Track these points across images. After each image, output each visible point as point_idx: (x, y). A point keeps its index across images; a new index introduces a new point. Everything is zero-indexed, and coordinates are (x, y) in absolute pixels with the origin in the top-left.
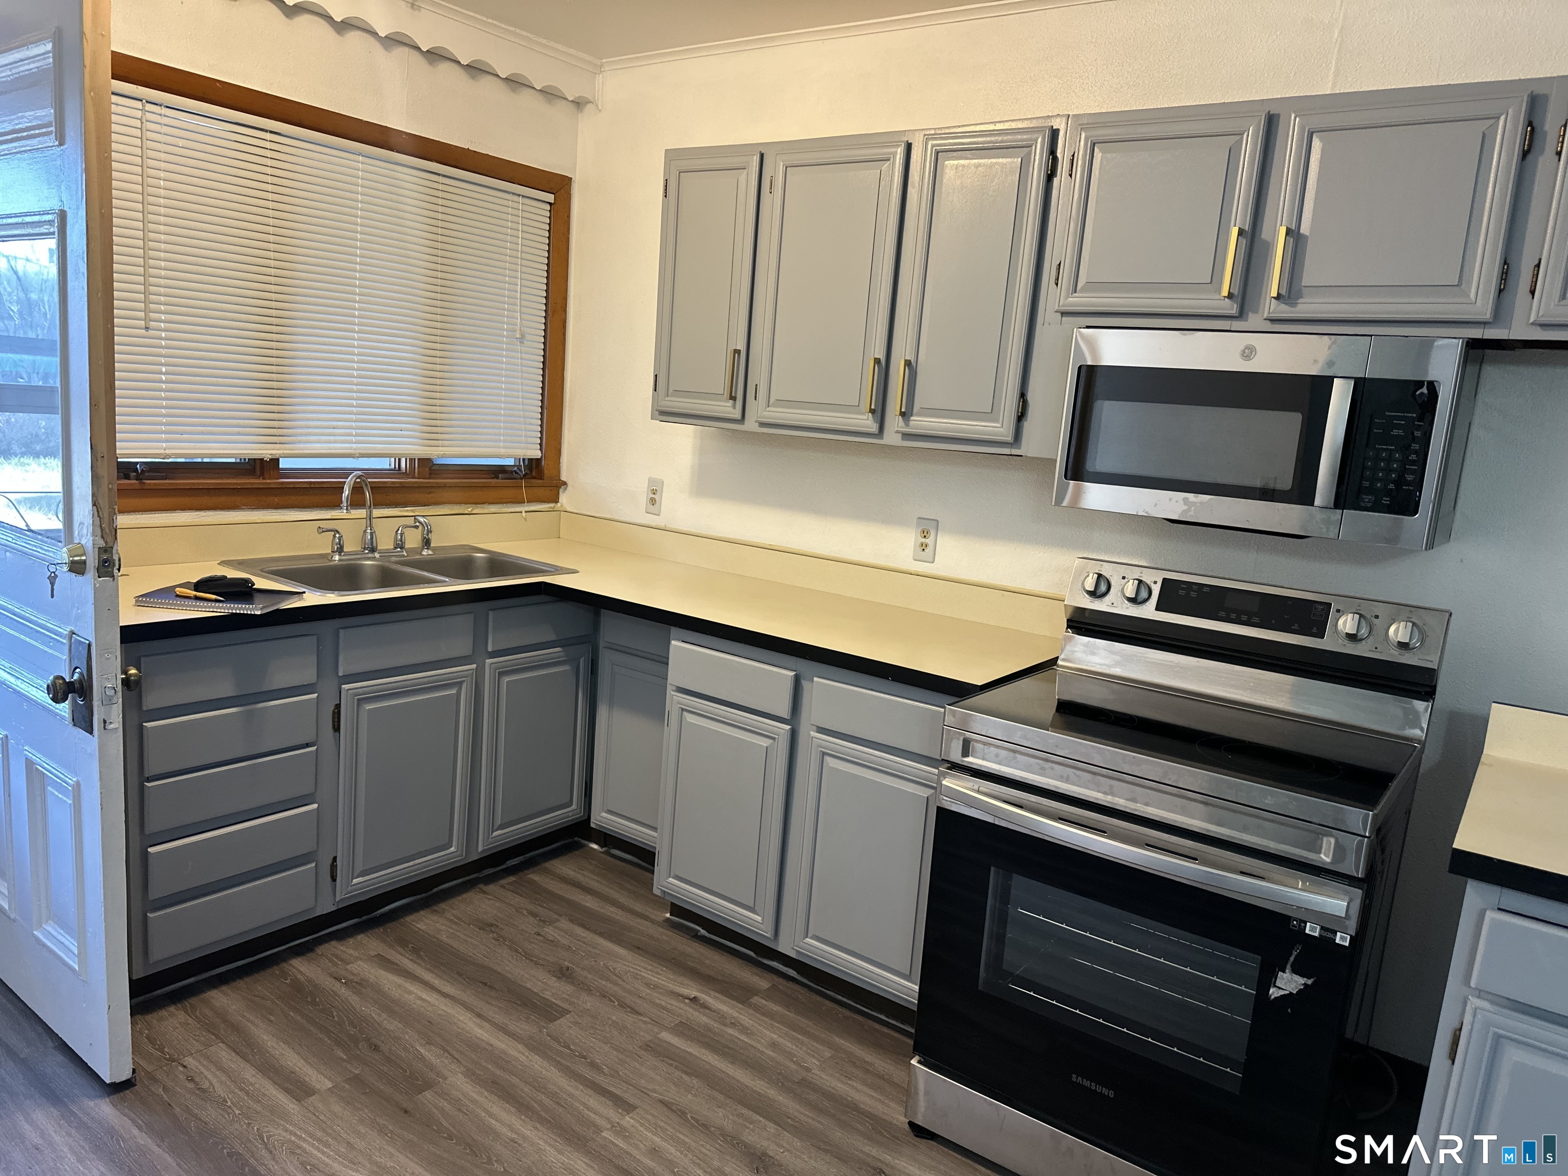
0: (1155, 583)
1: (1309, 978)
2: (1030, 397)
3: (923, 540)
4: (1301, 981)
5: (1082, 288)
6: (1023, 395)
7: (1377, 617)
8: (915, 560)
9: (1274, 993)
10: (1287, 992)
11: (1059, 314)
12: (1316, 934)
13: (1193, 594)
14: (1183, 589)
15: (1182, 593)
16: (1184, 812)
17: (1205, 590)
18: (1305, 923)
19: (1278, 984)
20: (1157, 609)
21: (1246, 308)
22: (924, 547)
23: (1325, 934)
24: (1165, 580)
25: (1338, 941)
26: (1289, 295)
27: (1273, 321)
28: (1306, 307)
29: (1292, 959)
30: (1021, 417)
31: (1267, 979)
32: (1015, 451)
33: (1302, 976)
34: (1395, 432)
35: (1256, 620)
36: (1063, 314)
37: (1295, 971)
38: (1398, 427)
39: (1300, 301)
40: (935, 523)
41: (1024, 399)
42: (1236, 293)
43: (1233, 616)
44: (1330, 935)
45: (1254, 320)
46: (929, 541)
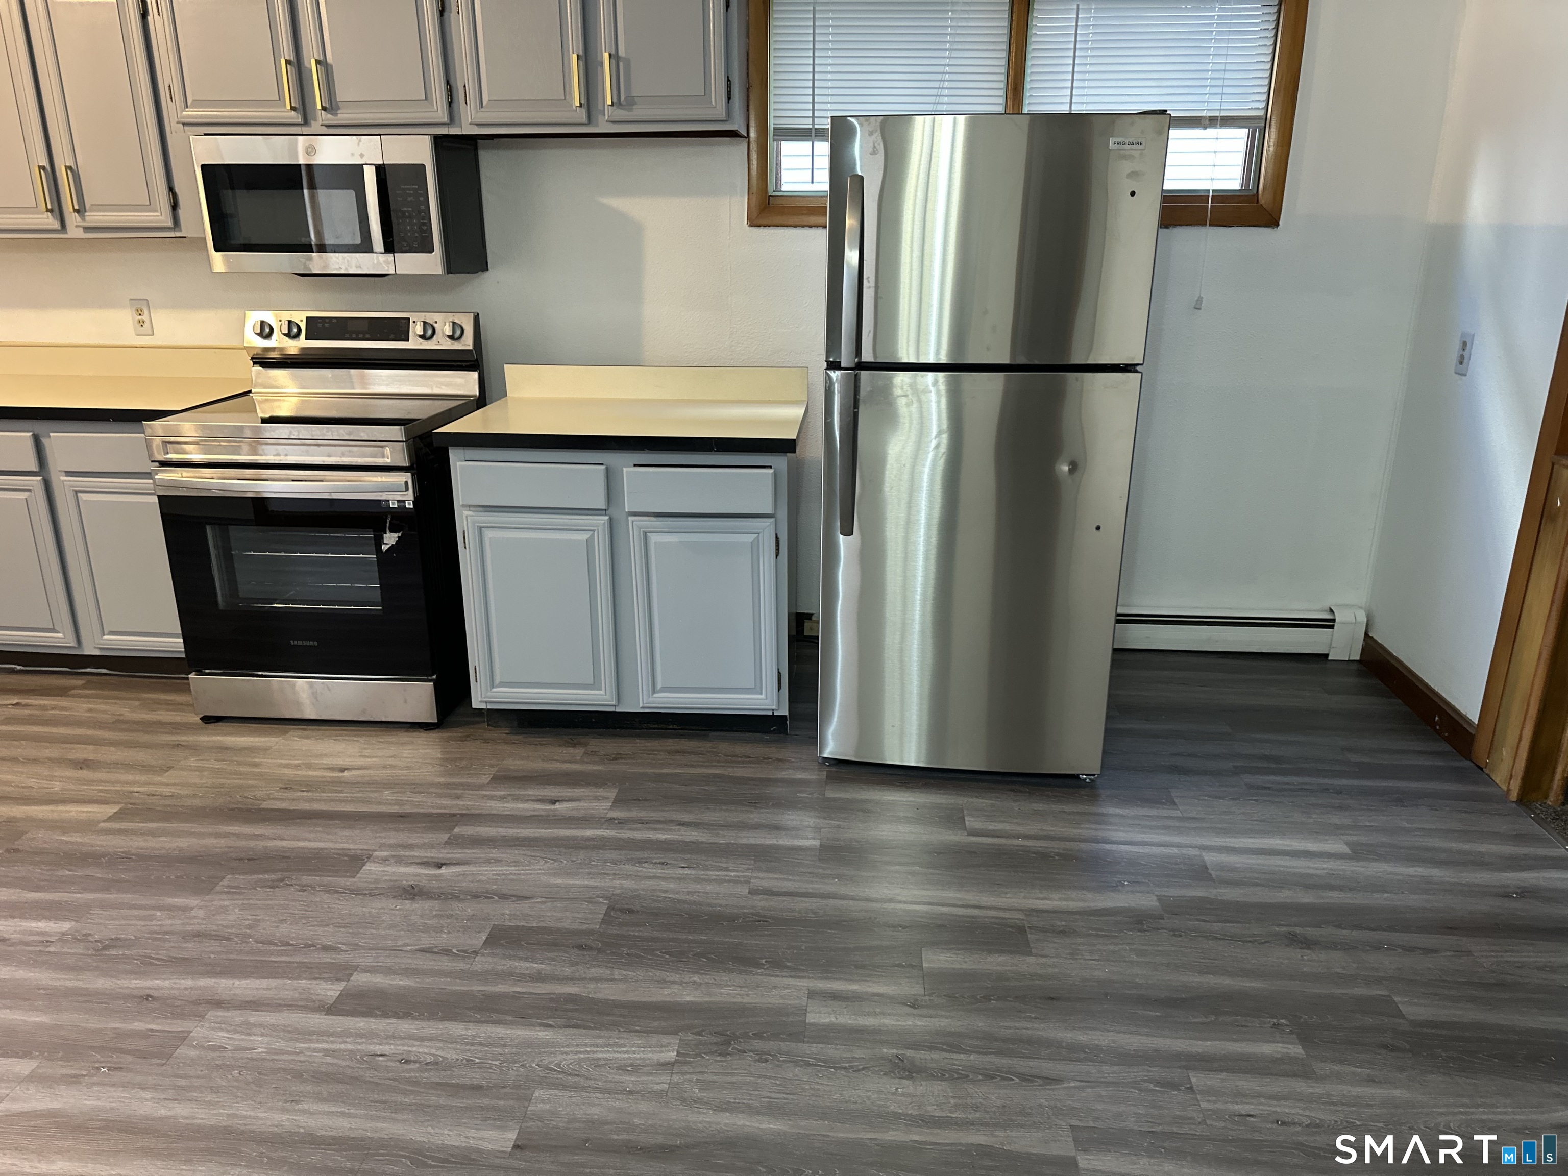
0: (301, 321)
1: (399, 532)
2: (177, 190)
3: (140, 317)
4: (396, 535)
5: (191, 104)
6: (171, 189)
7: (436, 322)
8: (137, 335)
9: (384, 548)
10: (390, 545)
11: (181, 125)
12: (396, 506)
13: (327, 325)
14: (320, 323)
15: (320, 325)
16: (308, 454)
17: (334, 321)
18: (389, 501)
19: (385, 542)
20: (306, 339)
21: (309, 117)
22: (141, 323)
23: (400, 504)
24: (308, 318)
25: (407, 506)
26: (331, 107)
27: (328, 126)
28: (344, 116)
29: (388, 525)
30: (175, 206)
31: (379, 541)
32: (178, 234)
33: (395, 532)
34: (409, 199)
35: (368, 336)
36: (184, 124)
37: (392, 531)
38: (410, 195)
39: (339, 112)
40: (145, 301)
41: (173, 193)
42: (297, 106)
43: (354, 336)
44: (402, 504)
45: (315, 127)
46: (145, 317)
